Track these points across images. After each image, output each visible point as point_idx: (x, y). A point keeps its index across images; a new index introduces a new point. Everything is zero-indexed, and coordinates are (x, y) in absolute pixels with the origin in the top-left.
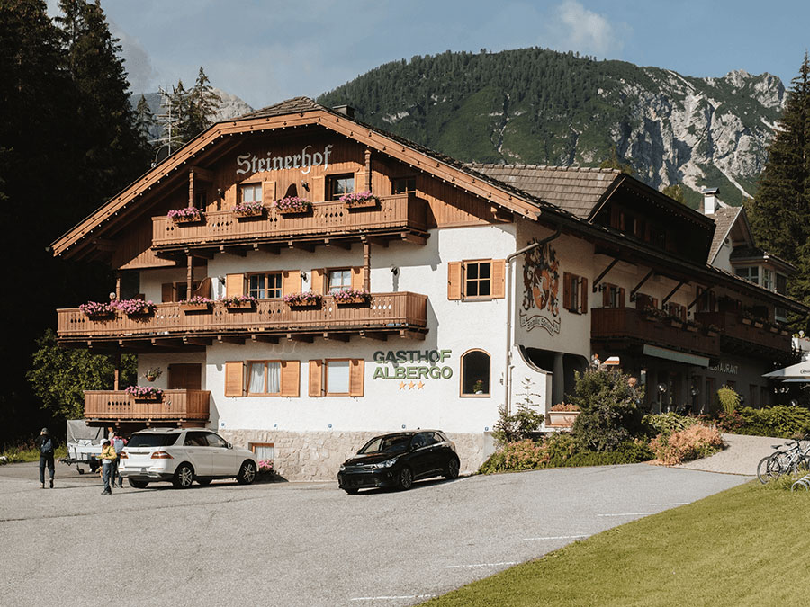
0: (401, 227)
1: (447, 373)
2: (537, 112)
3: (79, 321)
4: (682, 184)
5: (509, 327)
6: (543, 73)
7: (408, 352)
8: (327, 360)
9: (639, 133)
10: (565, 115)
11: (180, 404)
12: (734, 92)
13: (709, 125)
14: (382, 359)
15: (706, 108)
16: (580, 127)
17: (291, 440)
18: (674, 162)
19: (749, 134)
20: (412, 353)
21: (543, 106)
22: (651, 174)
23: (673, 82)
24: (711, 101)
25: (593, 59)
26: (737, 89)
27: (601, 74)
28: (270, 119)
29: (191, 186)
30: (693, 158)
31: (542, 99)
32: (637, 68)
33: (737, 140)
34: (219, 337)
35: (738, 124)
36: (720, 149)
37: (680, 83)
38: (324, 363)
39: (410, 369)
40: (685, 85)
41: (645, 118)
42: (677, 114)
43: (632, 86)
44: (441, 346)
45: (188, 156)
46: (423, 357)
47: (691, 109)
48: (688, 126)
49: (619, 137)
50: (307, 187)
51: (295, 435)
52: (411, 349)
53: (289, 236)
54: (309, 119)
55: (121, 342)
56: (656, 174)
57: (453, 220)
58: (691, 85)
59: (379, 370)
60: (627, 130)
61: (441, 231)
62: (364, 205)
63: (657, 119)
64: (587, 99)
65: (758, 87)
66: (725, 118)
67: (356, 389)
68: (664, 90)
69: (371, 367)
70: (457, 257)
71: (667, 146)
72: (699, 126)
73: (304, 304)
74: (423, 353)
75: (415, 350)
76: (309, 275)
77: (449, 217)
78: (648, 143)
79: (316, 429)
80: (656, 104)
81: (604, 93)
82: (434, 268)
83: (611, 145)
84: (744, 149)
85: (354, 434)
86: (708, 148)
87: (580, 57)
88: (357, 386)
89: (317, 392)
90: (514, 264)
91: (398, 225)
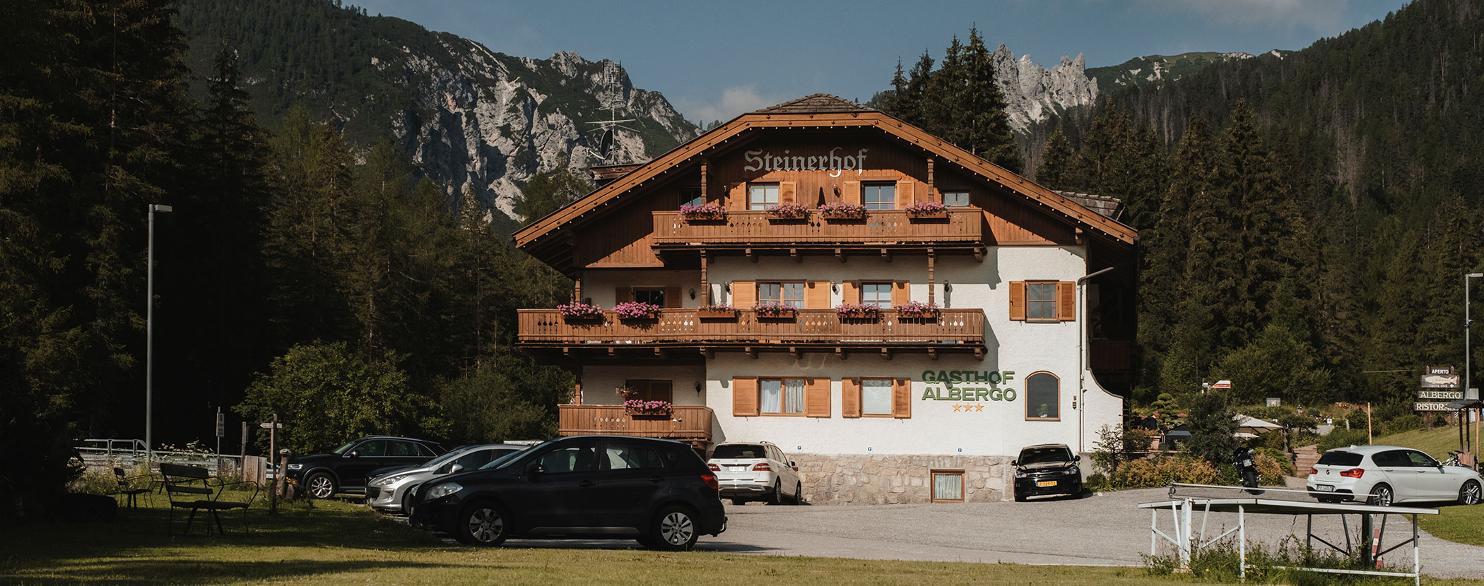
0: (974, 241)
1: (1010, 395)
2: (282, 83)
3: (551, 324)
4: (494, 209)
5: (1081, 350)
6: (288, 24)
7: (964, 372)
8: (863, 378)
9: (432, 129)
10: (324, 92)
11: (694, 421)
12: (563, 82)
13: (530, 126)
14: (932, 379)
15: (526, 101)
16: (346, 111)
17: (821, 463)
18: (482, 174)
19: (586, 145)
20: (968, 373)
21: (291, 73)
22: (450, 190)
23: (478, 59)
24: (532, 91)
25: (361, 12)
26: (567, 78)
27: (375, 35)
28: (815, 116)
29: (704, 180)
30: (509, 172)
31: (289, 64)
32: (427, 33)
33: (570, 152)
34: (747, 349)
35: (570, 129)
36: (545, 163)
37: (489, 61)
38: (859, 382)
39: (965, 390)
40: (495, 65)
41: (440, 107)
42: (485, 106)
43: (421, 58)
44: (1002, 368)
45: (706, 147)
46: (982, 378)
47: (504, 101)
48: (501, 125)
49: (404, 132)
50: (837, 193)
51: (825, 459)
52: (967, 370)
53: (835, 243)
54: (863, 120)
55: (566, 349)
56: (457, 191)
57: (1015, 238)
58: (503, 66)
59: (929, 390)
60: (415, 122)
61: (1001, 251)
62: (933, 217)
63: (457, 110)
64: (356, 71)
65: (596, 78)
66: (552, 118)
67: (901, 409)
68: (466, 69)
69: (917, 388)
70: (1020, 278)
71: (472, 151)
72: (516, 126)
73: (861, 316)
74: (981, 374)
75: (971, 370)
76: (840, 287)
77: (1010, 235)
78: (445, 144)
79: (852, 452)
80: (454, 89)
81: (380, 64)
82: (993, 287)
83: (392, 142)
84: (579, 165)
85: (900, 457)
86: (528, 159)
87: (343, 7)
88: (904, 407)
89: (853, 412)
90: (1084, 287)
91: (969, 239)
